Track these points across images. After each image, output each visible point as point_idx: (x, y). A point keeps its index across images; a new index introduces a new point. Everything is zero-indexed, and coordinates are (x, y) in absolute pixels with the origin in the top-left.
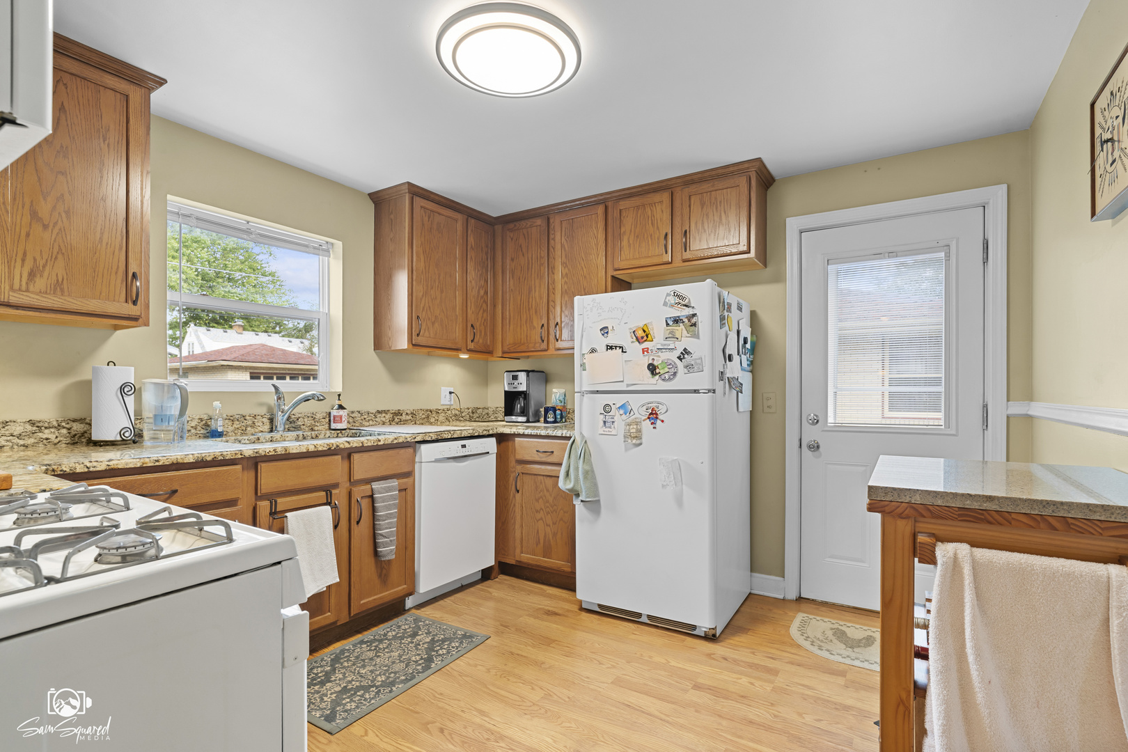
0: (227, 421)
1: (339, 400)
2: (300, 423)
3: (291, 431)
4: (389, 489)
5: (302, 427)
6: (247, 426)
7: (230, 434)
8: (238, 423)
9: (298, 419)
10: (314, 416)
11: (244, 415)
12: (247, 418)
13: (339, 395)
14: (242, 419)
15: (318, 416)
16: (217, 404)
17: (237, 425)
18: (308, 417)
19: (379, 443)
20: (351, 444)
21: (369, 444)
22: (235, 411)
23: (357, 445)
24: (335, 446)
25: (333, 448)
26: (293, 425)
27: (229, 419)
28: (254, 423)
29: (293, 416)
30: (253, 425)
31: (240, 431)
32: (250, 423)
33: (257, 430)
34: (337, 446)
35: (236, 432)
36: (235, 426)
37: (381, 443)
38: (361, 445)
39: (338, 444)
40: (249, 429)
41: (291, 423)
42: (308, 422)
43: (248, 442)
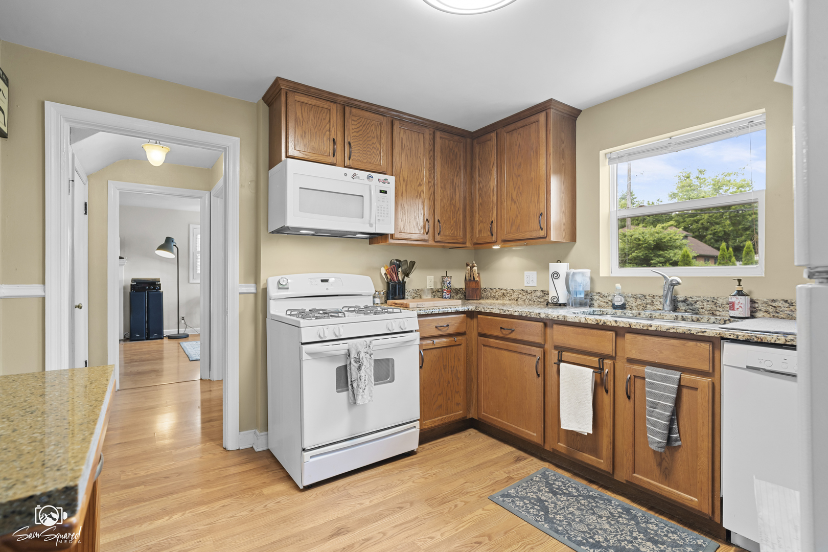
0: (632, 298)
1: (739, 285)
2: (698, 306)
3: (688, 312)
4: (665, 379)
5: (701, 310)
6: (647, 304)
7: (634, 308)
8: (640, 300)
9: (696, 302)
10: (715, 301)
11: (644, 294)
12: (647, 297)
13: (739, 281)
14: (643, 298)
15: (720, 302)
16: (618, 286)
17: (639, 302)
18: (708, 301)
19: (650, 328)
20: (618, 324)
21: (638, 327)
22: (638, 291)
23: (625, 326)
24: (602, 322)
25: (601, 324)
26: (691, 308)
27: (634, 297)
28: (652, 301)
29: (690, 299)
30: (652, 303)
31: (641, 307)
32: (649, 301)
33: (655, 308)
34: (605, 323)
35: (638, 307)
36: (637, 302)
37: (653, 328)
38: (628, 326)
39: (606, 321)
40: (648, 306)
41: (688, 305)
42: (709, 306)
43: (631, 315)
